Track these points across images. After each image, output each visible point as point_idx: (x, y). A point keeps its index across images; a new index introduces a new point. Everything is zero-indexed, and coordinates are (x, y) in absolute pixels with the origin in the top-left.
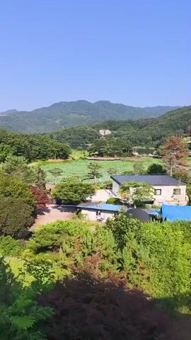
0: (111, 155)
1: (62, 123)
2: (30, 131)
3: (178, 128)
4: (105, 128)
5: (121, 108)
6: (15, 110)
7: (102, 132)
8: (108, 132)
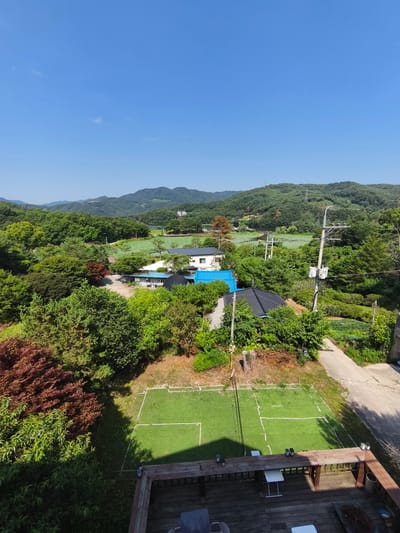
0: (185, 232)
1: (146, 207)
2: (120, 214)
3: (240, 209)
4: (182, 209)
5: (196, 193)
6: (105, 197)
7: (179, 213)
8: (184, 213)
